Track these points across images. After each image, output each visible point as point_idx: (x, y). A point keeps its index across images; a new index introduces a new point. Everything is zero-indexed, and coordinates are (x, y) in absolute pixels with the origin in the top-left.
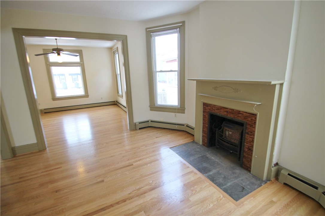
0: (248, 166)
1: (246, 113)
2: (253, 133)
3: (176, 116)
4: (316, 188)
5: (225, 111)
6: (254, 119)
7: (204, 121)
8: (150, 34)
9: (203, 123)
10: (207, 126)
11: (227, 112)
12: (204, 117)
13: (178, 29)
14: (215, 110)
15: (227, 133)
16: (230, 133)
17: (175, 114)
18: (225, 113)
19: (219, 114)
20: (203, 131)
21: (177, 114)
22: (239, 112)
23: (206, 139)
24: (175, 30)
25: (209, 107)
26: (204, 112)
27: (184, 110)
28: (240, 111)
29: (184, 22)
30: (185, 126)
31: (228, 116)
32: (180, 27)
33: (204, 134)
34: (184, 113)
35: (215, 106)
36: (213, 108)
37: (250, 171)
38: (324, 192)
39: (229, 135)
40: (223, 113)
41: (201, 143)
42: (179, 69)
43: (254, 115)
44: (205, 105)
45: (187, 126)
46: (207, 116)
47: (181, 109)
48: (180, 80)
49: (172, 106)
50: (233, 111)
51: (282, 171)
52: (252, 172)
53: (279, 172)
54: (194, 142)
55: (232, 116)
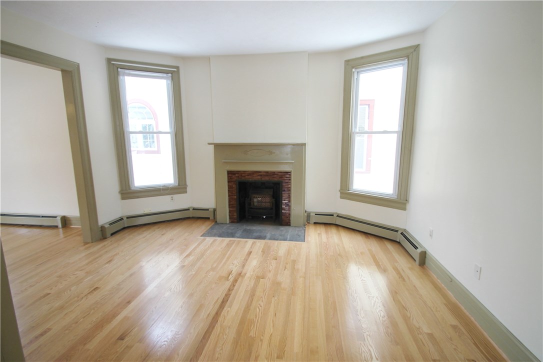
0: (287, 220)
1: (281, 172)
3: (172, 199)
4: (333, 215)
6: (288, 176)
7: (230, 194)
8: (118, 70)
9: (229, 196)
10: (235, 197)
11: (261, 176)
12: (230, 187)
13: (170, 75)
14: (245, 177)
15: (255, 200)
16: (260, 200)
17: (172, 197)
18: (259, 177)
19: (251, 180)
20: (229, 205)
21: (175, 195)
22: (274, 173)
23: (235, 214)
24: (165, 75)
25: (237, 175)
26: (229, 182)
27: (186, 188)
28: (274, 172)
29: (178, 68)
30: (191, 209)
31: (263, 179)
32: (172, 72)
33: (231, 209)
34: (186, 192)
35: (244, 172)
36: (243, 175)
37: (290, 225)
38: (337, 216)
39: (258, 202)
40: (256, 178)
41: (228, 221)
42: (173, 130)
43: (288, 173)
44: (230, 173)
45: (194, 209)
46: (234, 186)
47: (180, 187)
48: (176, 145)
49: (164, 186)
50: (267, 173)
51: (311, 214)
52: (292, 224)
53: (309, 216)
54: (218, 224)
55: (267, 178)
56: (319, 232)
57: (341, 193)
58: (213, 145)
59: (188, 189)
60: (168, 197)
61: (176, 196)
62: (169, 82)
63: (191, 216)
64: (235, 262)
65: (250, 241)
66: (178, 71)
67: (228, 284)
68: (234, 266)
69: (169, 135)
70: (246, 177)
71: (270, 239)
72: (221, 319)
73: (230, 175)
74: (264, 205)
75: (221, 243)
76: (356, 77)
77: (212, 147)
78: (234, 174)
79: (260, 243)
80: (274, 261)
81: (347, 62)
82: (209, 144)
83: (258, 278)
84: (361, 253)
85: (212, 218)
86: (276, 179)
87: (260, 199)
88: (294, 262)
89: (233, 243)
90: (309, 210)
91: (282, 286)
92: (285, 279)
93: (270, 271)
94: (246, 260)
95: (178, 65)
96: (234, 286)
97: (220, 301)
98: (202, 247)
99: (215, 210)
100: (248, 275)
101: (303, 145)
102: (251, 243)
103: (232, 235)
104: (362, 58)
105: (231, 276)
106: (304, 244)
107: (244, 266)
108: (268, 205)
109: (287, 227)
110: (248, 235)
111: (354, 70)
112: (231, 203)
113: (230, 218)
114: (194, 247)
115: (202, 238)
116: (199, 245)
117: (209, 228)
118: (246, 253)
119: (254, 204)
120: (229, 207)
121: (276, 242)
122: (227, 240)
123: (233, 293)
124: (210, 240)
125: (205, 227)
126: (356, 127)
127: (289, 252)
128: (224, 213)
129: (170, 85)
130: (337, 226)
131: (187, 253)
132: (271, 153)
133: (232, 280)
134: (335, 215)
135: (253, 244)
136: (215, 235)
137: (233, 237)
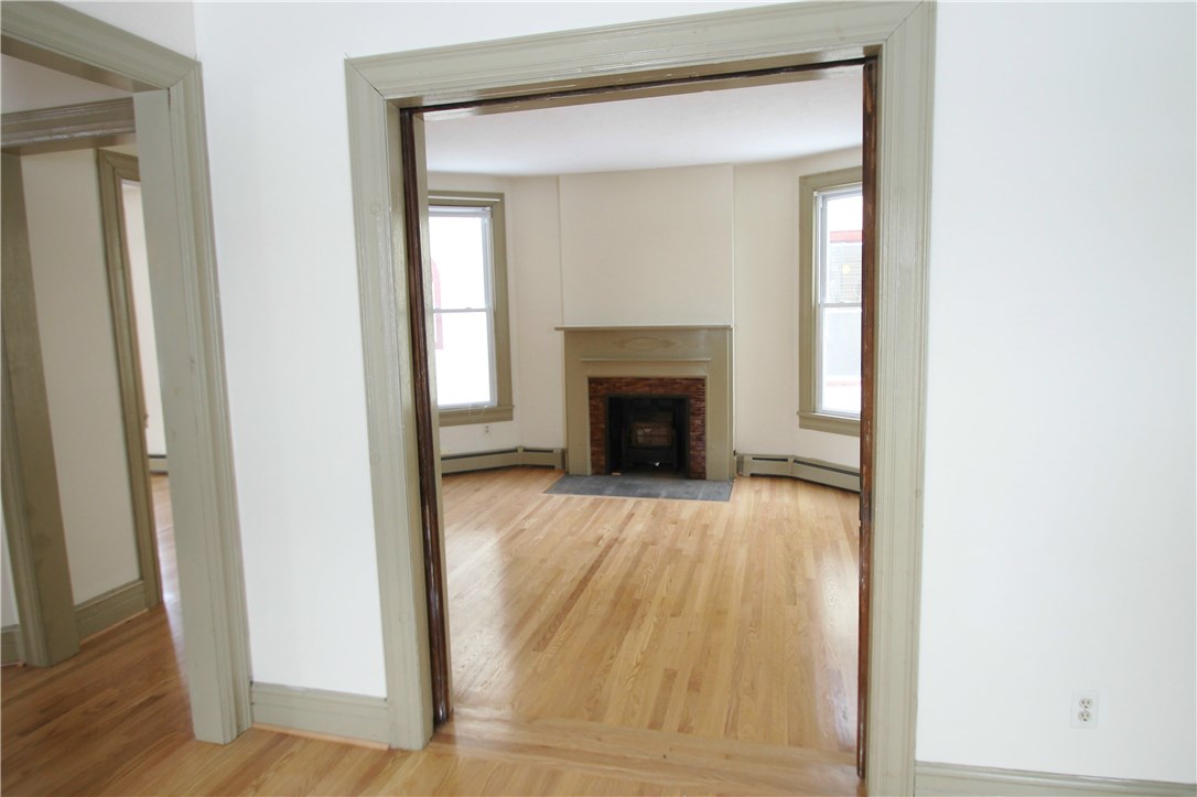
0: (700, 470)
2: (701, 412)
4: (786, 460)
5: (646, 385)
6: (700, 386)
7: (593, 420)
9: (591, 424)
10: (603, 426)
11: (650, 386)
12: (593, 408)
13: (488, 208)
14: (620, 389)
15: (640, 432)
16: (648, 433)
18: (647, 389)
19: (631, 394)
20: (592, 441)
21: (492, 424)
22: (673, 381)
23: (603, 458)
24: (479, 210)
25: (605, 385)
26: (591, 398)
27: (512, 411)
28: (674, 379)
29: (501, 196)
30: (520, 450)
31: (654, 392)
32: (491, 205)
33: (595, 449)
34: (511, 418)
35: (620, 379)
36: (618, 385)
37: (704, 478)
38: (795, 461)
39: (645, 435)
40: (641, 390)
41: (589, 470)
42: (491, 304)
43: (701, 381)
44: (594, 382)
45: (526, 450)
46: (601, 405)
47: (501, 409)
48: (496, 332)
49: (474, 405)
50: (662, 382)
51: (746, 458)
52: (708, 477)
53: (740, 462)
54: (572, 476)
55: (661, 391)
56: (757, 488)
57: (801, 417)
58: (563, 332)
59: (516, 413)
60: (480, 427)
61: (495, 426)
62: (487, 221)
63: (520, 463)
64: (607, 526)
65: (631, 501)
66: (502, 203)
67: (597, 551)
68: (607, 531)
69: (484, 314)
70: (624, 388)
71: (667, 497)
72: (590, 584)
73: (593, 385)
74: (657, 442)
75: (579, 503)
76: (821, 206)
77: (560, 335)
78: (601, 384)
79: (648, 504)
80: (674, 526)
81: (804, 180)
82: (557, 329)
83: (645, 546)
84: (827, 517)
85: (558, 466)
86: (678, 393)
87: (648, 431)
88: (706, 527)
89: (600, 504)
90: (739, 451)
91: (684, 553)
92: (689, 546)
93: (665, 537)
94: (626, 524)
95: (501, 191)
96: (607, 552)
97: (588, 567)
98: (548, 508)
99: (564, 453)
100: (628, 541)
101: (726, 329)
102: (632, 504)
103: (599, 492)
104: (829, 173)
105: (601, 542)
106: (726, 506)
107: (621, 531)
108: (663, 442)
109: (699, 482)
110: (627, 491)
111: (815, 194)
112: (596, 437)
113: (593, 466)
114: (534, 507)
115: (546, 495)
116: (543, 504)
117: (555, 481)
118: (623, 517)
119: (636, 440)
120: (592, 446)
121: (677, 502)
122: (590, 498)
123: (606, 560)
124: (559, 498)
125: (548, 480)
126: (824, 294)
127: (699, 515)
128: (582, 457)
129: (488, 226)
130: (795, 479)
131: (526, 514)
132: (667, 344)
133: (603, 546)
134: (790, 460)
135: (636, 503)
136: (567, 492)
137: (600, 494)
